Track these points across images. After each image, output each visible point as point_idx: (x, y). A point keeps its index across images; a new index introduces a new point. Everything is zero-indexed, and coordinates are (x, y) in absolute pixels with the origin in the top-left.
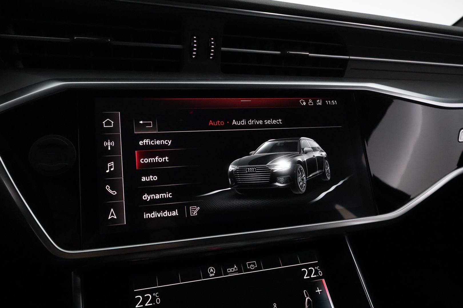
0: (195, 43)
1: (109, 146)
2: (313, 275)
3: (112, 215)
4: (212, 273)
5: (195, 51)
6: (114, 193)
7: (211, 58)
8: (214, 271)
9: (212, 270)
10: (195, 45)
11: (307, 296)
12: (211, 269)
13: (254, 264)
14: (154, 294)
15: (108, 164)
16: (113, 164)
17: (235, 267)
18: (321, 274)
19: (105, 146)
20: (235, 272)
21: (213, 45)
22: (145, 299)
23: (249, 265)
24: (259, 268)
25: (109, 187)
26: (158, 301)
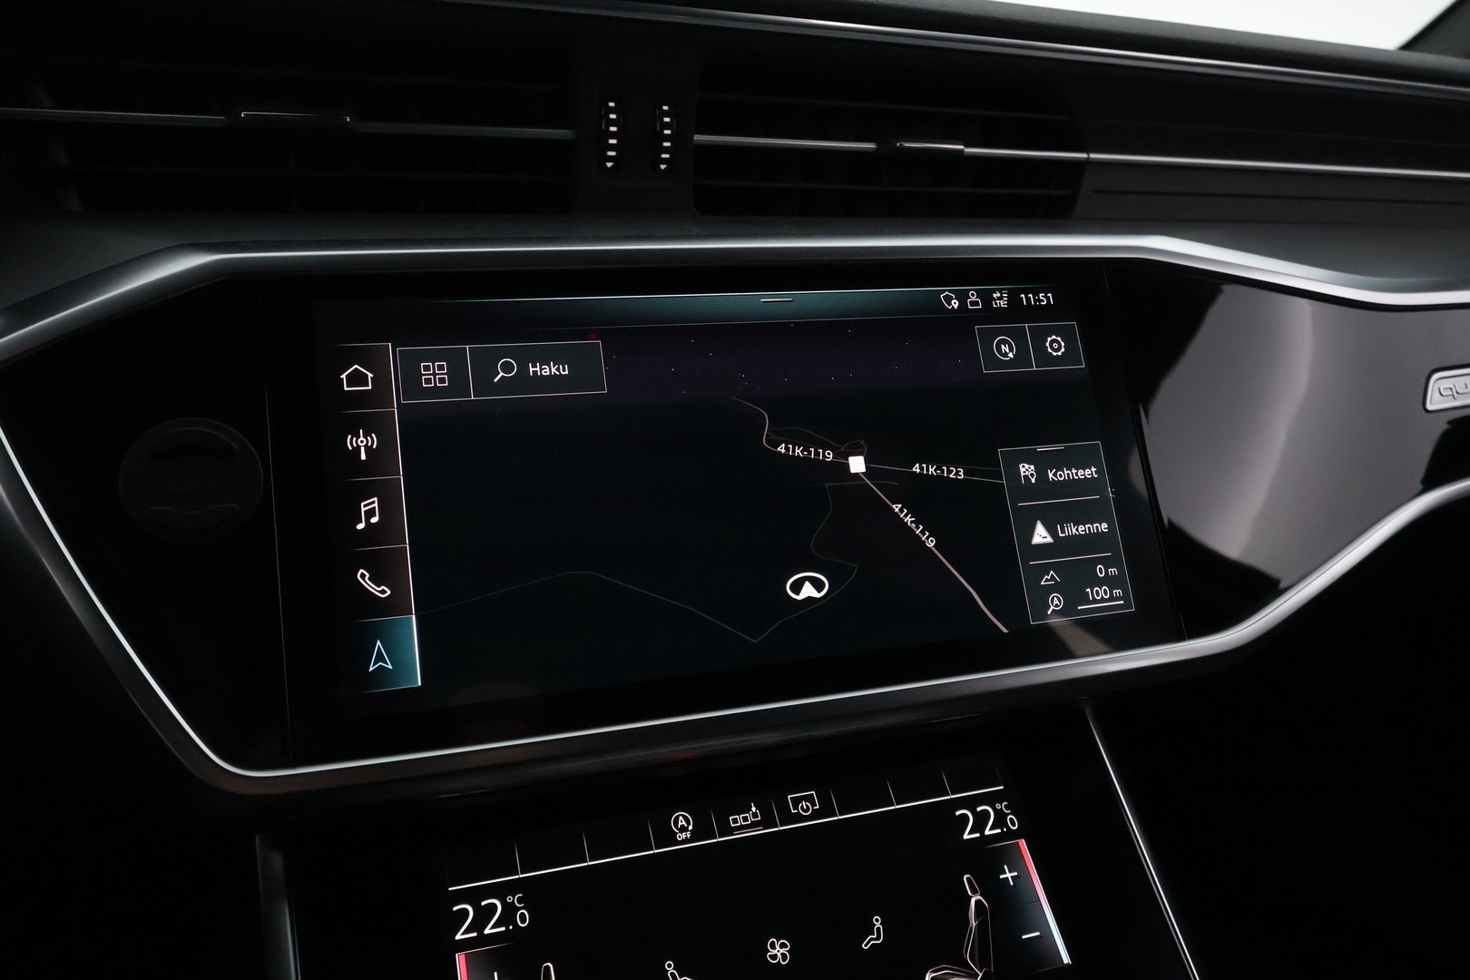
0: (613, 123)
1: (363, 449)
2: (991, 829)
3: (380, 660)
4: (683, 829)
5: (612, 147)
6: (382, 591)
7: (663, 167)
8: (688, 823)
9: (682, 822)
10: (613, 129)
11: (974, 892)
12: (681, 818)
13: (810, 799)
14: (509, 899)
15: (363, 504)
16: (376, 505)
17: (754, 809)
18: (1014, 825)
19: (350, 448)
20: (754, 825)
21: (667, 126)
22: (484, 915)
23: (796, 802)
24: (826, 810)
25: (368, 575)
26: (523, 918)
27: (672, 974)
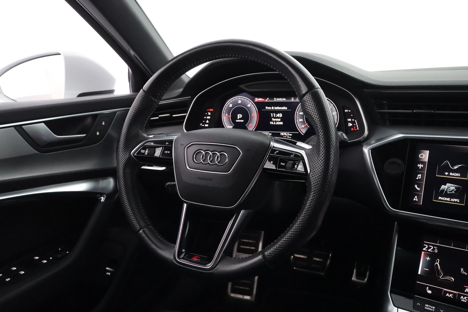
3: (416, 199)
6: (418, 189)
14: (435, 247)
15: (418, 175)
19: (419, 166)
22: (429, 248)
25: (417, 186)
26: (436, 251)
27: (462, 271)
